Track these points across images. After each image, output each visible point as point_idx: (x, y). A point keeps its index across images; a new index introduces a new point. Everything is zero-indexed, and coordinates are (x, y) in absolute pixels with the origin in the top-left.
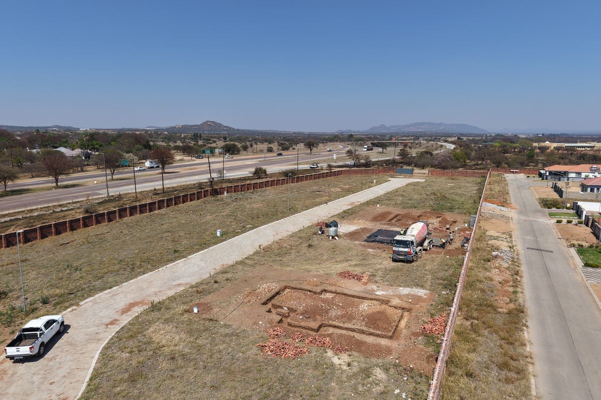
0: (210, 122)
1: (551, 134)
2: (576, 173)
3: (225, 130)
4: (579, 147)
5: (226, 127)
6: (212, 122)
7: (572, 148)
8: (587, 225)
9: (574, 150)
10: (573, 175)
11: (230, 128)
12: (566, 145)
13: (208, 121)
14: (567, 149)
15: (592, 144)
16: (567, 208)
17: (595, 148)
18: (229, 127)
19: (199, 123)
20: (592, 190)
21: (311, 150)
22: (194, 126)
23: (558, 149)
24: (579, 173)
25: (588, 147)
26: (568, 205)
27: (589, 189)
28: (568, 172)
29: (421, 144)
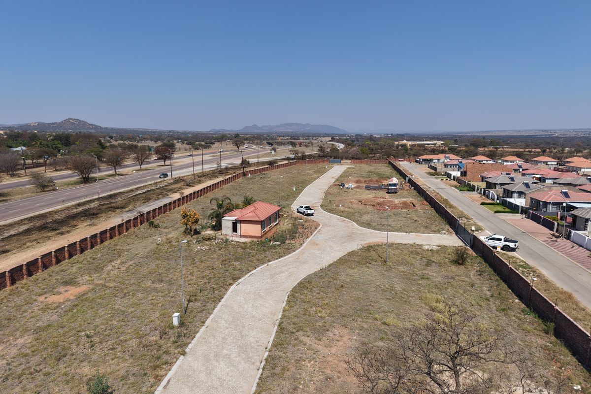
0: (72, 119)
1: (398, 134)
2: (437, 160)
3: (91, 129)
4: (426, 144)
5: (92, 125)
6: (75, 119)
7: (423, 145)
8: (454, 180)
9: (424, 147)
10: (436, 161)
11: (97, 126)
12: (418, 143)
13: (70, 119)
14: (420, 146)
15: (434, 142)
16: (443, 175)
17: (437, 145)
18: (95, 125)
19: (59, 121)
20: (451, 167)
21: (238, 148)
22: (53, 124)
23: (413, 146)
24: (439, 160)
25: (432, 144)
26: (443, 174)
27: (449, 166)
28: (433, 159)
29: (312, 143)
